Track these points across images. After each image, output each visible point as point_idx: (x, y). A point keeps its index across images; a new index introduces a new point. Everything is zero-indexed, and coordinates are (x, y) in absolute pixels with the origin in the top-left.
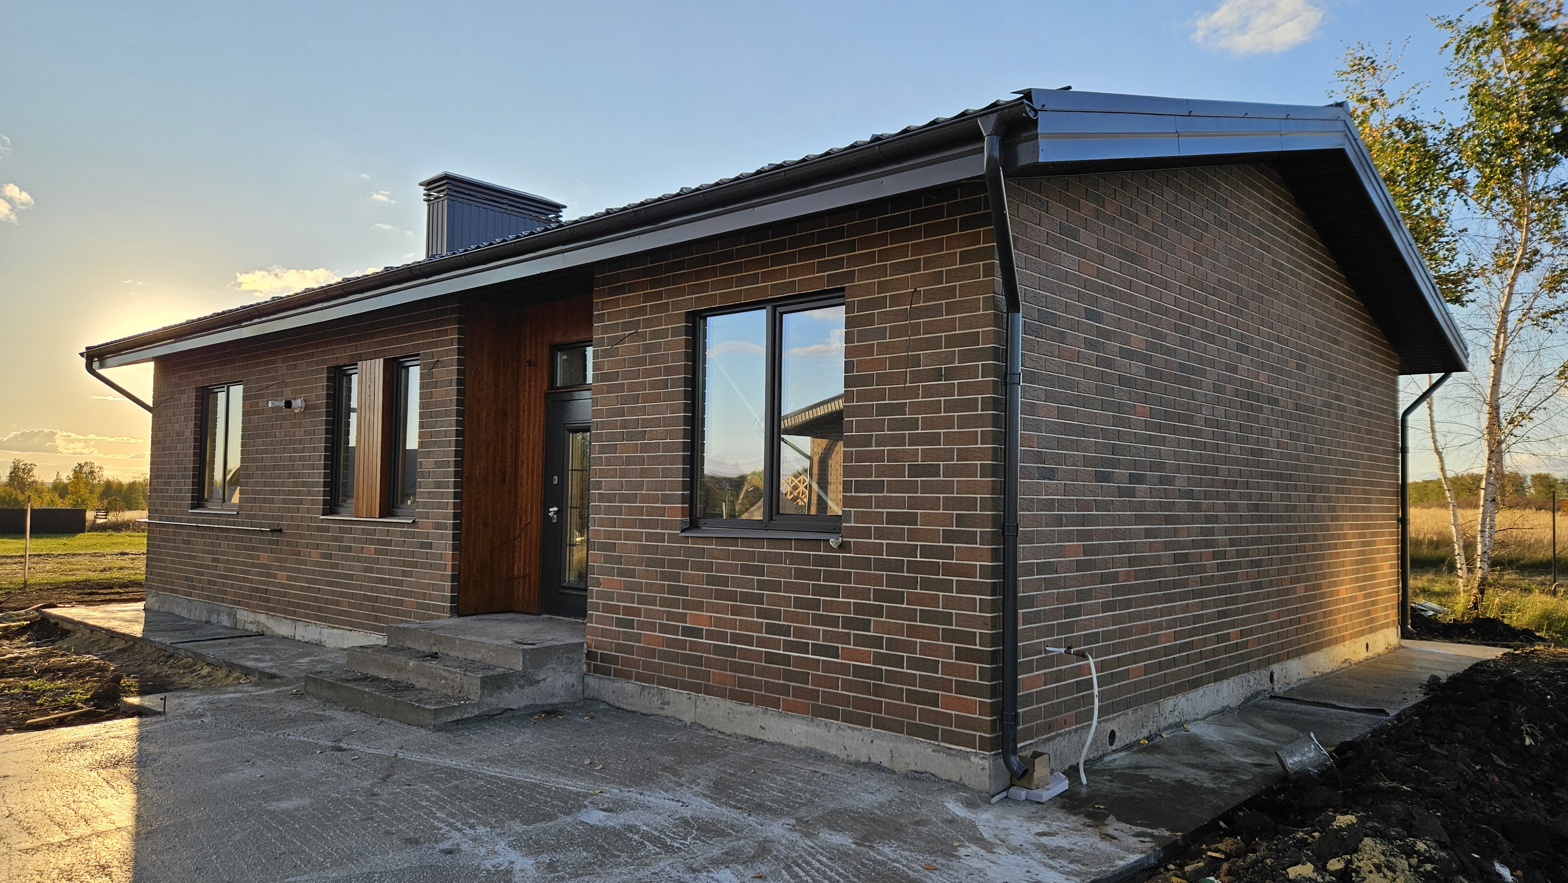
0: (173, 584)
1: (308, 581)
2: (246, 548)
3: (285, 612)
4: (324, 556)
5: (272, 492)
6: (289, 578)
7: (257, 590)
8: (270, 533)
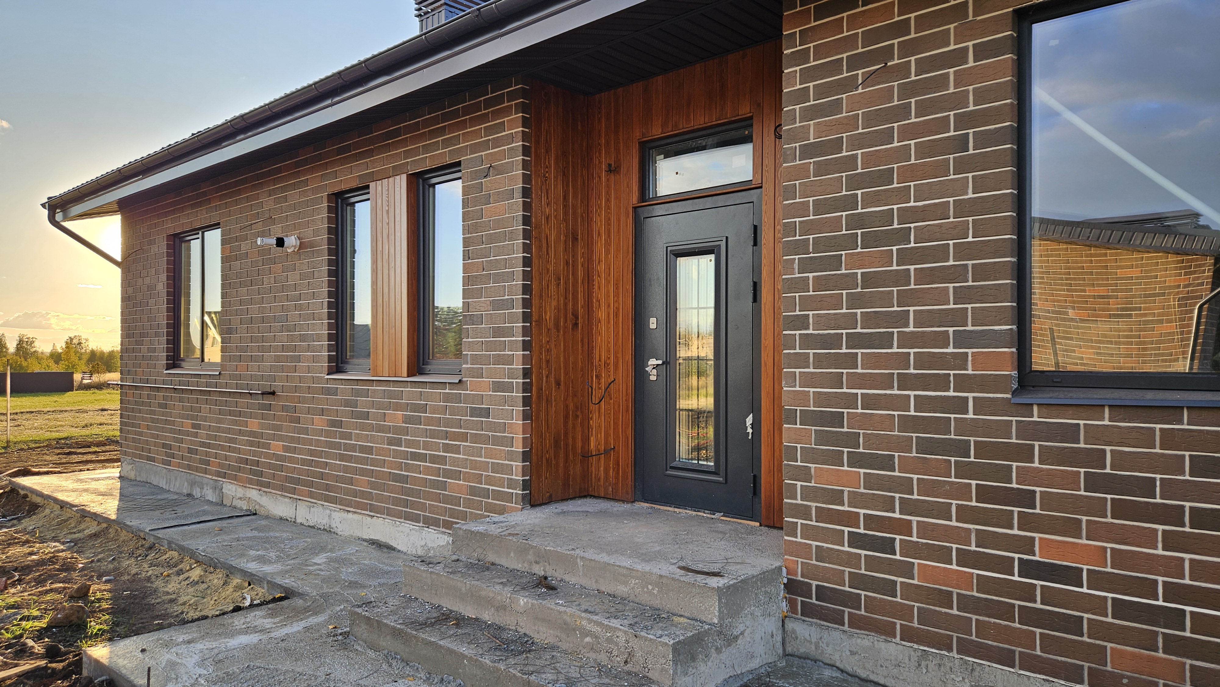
0: (149, 451)
1: (312, 453)
2: (230, 413)
3: (282, 489)
4: (333, 424)
5: (262, 349)
6: (286, 449)
7: (246, 461)
8: (260, 396)
